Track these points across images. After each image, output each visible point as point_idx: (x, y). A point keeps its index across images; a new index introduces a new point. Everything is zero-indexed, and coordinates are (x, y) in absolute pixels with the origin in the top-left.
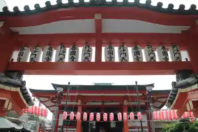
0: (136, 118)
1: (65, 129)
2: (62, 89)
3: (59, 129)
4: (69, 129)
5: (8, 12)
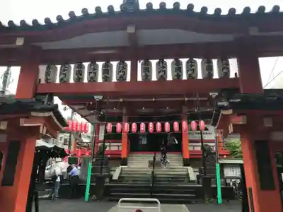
0: (198, 128)
1: (107, 144)
2: (101, 97)
3: (100, 144)
4: (112, 144)
5: (40, 25)
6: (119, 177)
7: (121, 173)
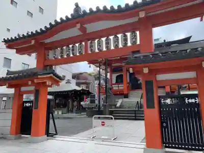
6: (121, 105)
7: (122, 103)
